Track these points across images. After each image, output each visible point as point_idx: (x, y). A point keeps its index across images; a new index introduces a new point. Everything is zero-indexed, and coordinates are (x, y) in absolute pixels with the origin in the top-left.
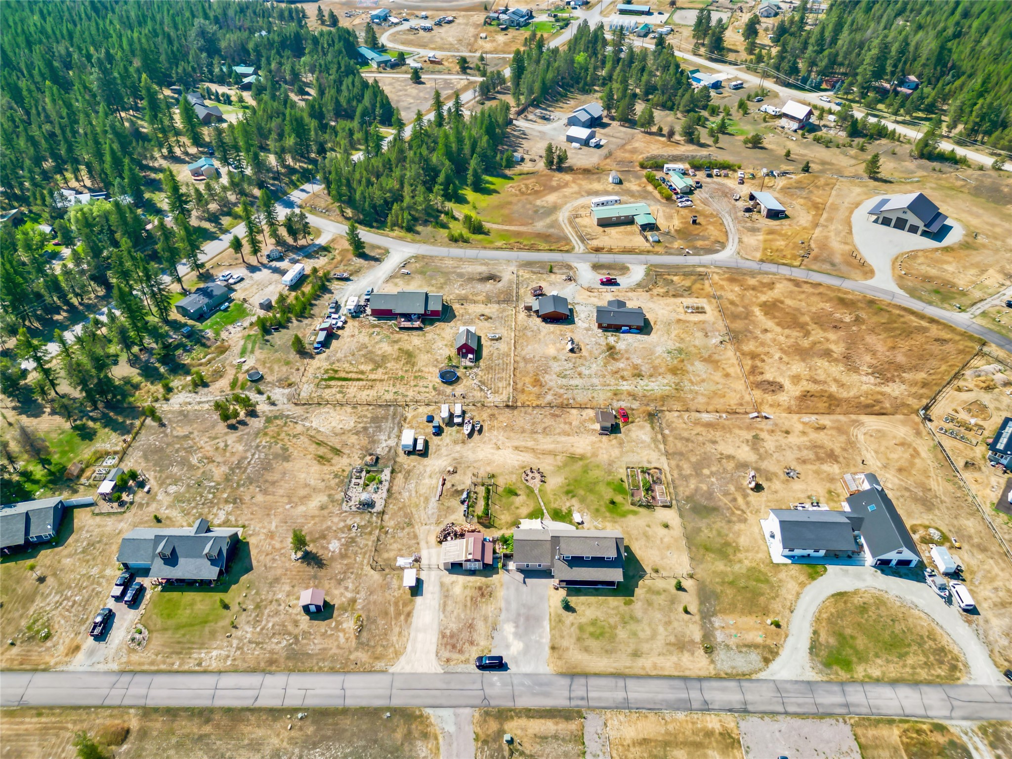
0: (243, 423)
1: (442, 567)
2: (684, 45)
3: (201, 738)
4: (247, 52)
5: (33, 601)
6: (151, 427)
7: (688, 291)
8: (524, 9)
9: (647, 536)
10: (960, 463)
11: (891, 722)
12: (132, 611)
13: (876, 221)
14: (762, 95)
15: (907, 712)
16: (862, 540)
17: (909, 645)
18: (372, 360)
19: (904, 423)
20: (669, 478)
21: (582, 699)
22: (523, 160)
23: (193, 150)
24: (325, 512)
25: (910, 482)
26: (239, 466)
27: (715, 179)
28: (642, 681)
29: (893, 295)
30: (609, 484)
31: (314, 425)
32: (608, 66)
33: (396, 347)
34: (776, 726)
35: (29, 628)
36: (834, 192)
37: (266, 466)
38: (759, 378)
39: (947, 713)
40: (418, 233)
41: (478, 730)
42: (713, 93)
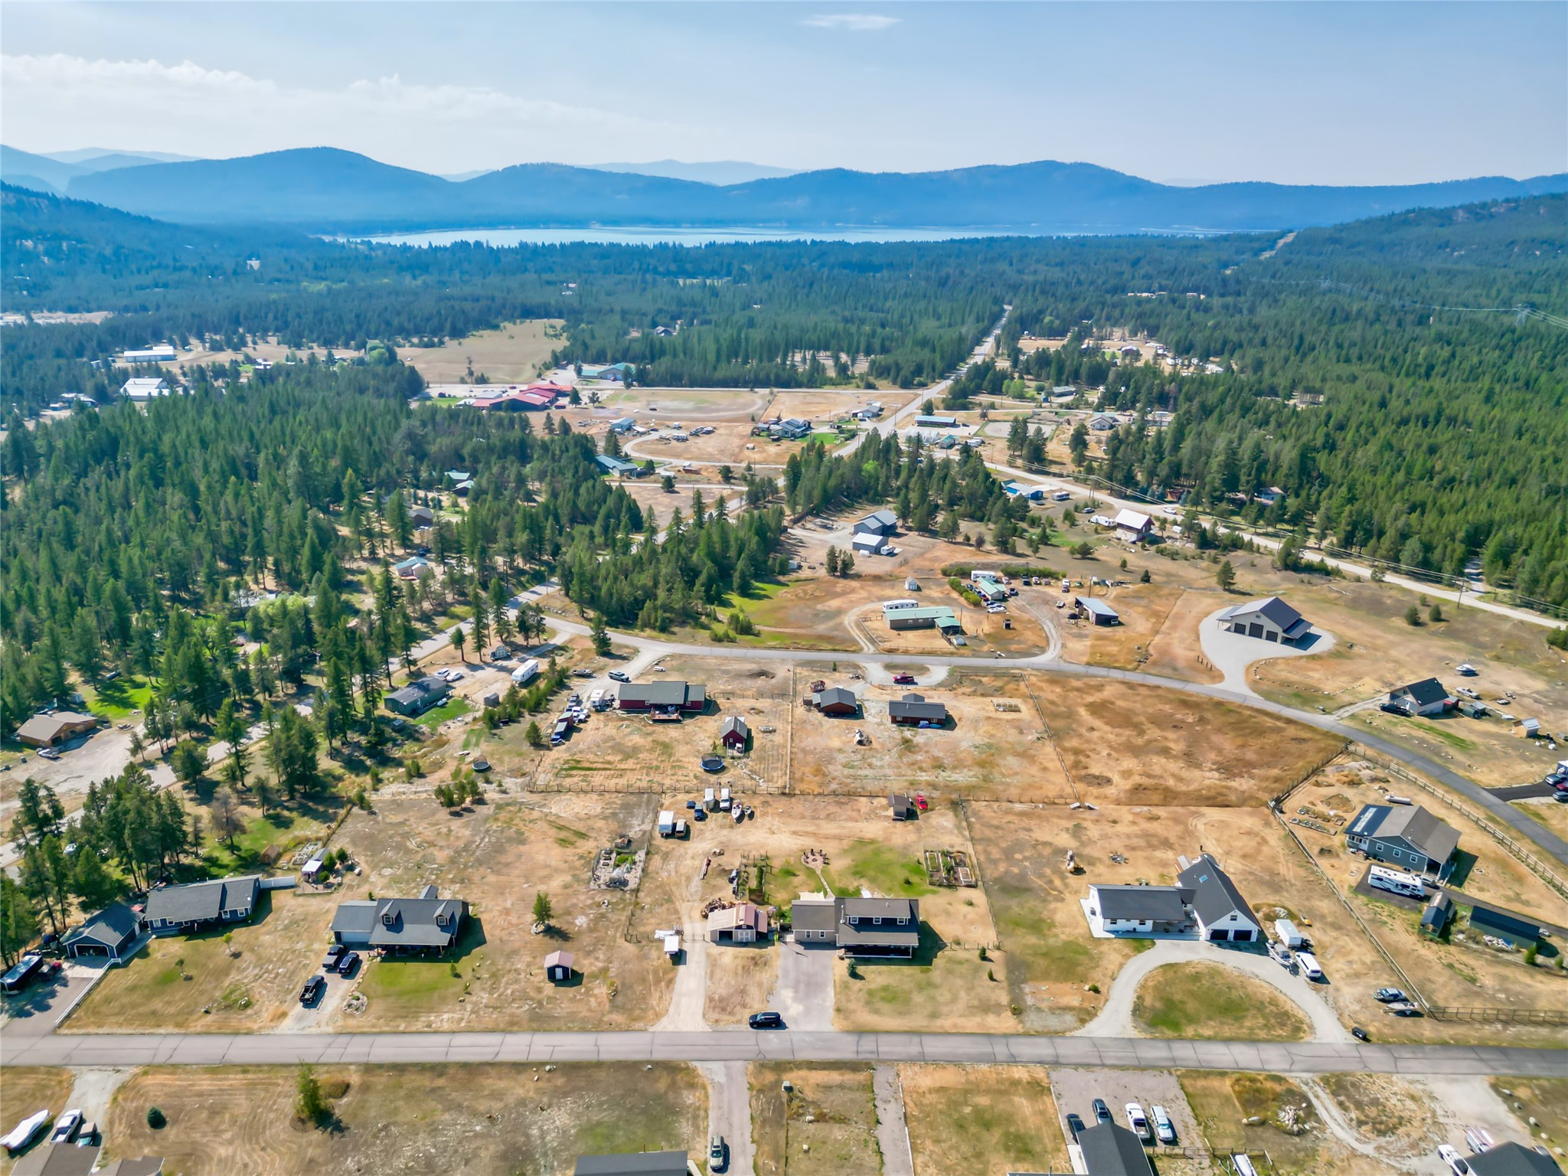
0: (469, 810)
1: (708, 938)
2: (997, 456)
3: (433, 1090)
4: (462, 459)
5: (227, 975)
6: (358, 816)
7: (999, 691)
8: (801, 420)
9: (948, 913)
10: (1314, 851)
11: (1222, 1074)
12: (347, 981)
13: (1228, 630)
14: (1093, 507)
15: (1241, 1065)
16: (1196, 915)
17: (1247, 1010)
18: (621, 751)
19: (1251, 814)
20: (975, 861)
21: (872, 1052)
22: (800, 567)
23: (399, 552)
24: (570, 891)
25: (1256, 867)
26: (466, 848)
27: (1035, 587)
28: (940, 1038)
29: (1245, 697)
30: (903, 866)
31: (554, 811)
32: (904, 475)
33: (650, 739)
34: (1092, 1076)
35: (225, 998)
36: (1179, 602)
37: (498, 849)
38: (1083, 772)
39: (1287, 1067)
40: (674, 633)
41: (753, 1081)
42: (1032, 504)
